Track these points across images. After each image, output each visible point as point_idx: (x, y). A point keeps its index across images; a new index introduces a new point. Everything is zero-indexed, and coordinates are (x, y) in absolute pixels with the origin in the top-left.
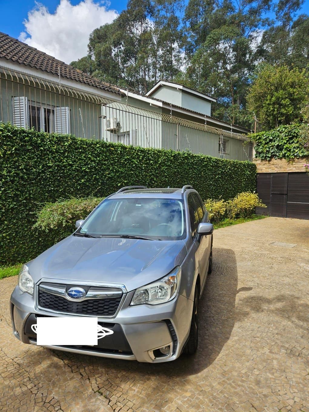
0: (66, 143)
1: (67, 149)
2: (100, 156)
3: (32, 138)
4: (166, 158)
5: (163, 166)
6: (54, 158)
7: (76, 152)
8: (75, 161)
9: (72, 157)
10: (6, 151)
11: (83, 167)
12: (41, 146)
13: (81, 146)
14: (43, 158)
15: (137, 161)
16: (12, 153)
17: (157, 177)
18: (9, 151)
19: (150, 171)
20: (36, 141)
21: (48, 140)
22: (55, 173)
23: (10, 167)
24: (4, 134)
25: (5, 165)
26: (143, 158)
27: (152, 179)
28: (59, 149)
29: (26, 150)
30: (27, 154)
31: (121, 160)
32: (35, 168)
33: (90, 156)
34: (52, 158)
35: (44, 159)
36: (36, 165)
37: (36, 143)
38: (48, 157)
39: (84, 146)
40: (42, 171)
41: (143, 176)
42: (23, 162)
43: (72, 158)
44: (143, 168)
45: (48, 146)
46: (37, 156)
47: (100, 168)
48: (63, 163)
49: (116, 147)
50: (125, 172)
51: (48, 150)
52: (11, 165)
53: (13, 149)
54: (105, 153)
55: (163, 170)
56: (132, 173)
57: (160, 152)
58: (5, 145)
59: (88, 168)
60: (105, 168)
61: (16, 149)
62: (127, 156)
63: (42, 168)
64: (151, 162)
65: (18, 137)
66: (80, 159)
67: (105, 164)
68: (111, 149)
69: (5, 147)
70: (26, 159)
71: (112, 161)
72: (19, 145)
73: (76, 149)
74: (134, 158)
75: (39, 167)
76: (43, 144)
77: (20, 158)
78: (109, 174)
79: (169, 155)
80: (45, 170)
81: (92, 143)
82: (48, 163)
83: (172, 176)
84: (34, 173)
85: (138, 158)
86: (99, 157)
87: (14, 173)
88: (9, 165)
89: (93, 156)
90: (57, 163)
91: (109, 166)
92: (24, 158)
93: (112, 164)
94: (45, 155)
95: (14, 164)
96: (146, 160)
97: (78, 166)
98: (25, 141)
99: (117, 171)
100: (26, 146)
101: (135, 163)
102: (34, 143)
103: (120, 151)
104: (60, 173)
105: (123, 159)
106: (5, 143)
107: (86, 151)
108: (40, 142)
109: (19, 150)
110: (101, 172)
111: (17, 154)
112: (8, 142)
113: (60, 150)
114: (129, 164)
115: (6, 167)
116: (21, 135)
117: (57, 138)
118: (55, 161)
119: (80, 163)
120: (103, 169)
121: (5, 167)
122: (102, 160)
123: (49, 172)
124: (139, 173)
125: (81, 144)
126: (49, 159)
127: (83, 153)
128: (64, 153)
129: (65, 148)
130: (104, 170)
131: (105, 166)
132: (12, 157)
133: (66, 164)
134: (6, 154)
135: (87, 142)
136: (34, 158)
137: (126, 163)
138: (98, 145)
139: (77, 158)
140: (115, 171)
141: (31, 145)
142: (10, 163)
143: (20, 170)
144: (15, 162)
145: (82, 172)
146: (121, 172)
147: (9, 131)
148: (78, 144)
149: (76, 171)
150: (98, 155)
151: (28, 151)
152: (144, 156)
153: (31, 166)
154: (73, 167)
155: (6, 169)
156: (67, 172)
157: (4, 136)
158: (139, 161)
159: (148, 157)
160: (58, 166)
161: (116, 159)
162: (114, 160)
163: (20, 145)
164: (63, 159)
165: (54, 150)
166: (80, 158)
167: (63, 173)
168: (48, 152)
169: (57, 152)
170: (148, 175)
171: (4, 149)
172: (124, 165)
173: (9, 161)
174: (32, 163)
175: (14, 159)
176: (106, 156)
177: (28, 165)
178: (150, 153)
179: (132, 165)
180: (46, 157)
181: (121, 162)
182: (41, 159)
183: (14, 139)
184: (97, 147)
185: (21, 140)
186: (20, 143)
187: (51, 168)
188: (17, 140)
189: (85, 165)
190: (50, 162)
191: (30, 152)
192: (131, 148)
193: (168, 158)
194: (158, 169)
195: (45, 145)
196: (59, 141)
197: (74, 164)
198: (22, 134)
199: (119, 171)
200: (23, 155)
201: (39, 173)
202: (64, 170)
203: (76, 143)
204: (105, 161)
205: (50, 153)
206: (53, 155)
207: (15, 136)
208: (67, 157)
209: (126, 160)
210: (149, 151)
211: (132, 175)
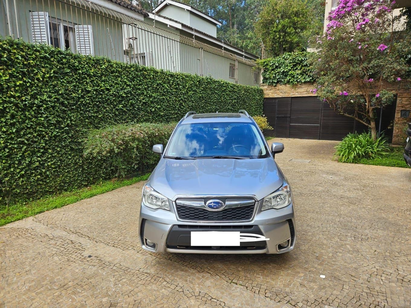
0: (103, 66)
1: (104, 73)
2: (135, 80)
3: (70, 60)
4: (193, 82)
5: (190, 91)
6: (92, 81)
7: (112, 76)
8: (112, 86)
9: (109, 80)
10: (45, 74)
11: (120, 92)
12: (79, 69)
13: (116, 70)
14: (81, 82)
15: (167, 86)
16: (50, 76)
17: (185, 102)
18: (47, 74)
19: (179, 96)
20: (74, 63)
21: (86, 63)
22: (94, 98)
23: (50, 92)
24: (42, 55)
25: (45, 89)
26: (173, 83)
27: (181, 104)
28: (96, 72)
29: (64, 73)
30: (65, 77)
31: (153, 85)
32: (74, 93)
33: (126, 80)
34: (91, 82)
35: (83, 83)
36: (75, 89)
37: (74, 66)
38: (86, 82)
39: (120, 70)
40: (82, 96)
41: (173, 101)
42: (62, 87)
43: (109, 82)
44: (174, 93)
45: (86, 69)
46: (75, 80)
47: (135, 93)
48: (101, 87)
49: (148, 70)
50: (157, 97)
51: (86, 74)
52: (51, 89)
53: (52, 72)
54: (139, 77)
55: (190, 95)
56: (164, 98)
57: (187, 77)
58: (43, 67)
59: (125, 93)
60: (140, 93)
61: (54, 72)
62: (159, 80)
63: (82, 92)
64: (180, 87)
65: (56, 59)
66: (116, 84)
67: (139, 89)
68: (145, 73)
69: (43, 70)
70: (65, 83)
71: (145, 85)
72: (56, 67)
73: (112, 72)
74: (164, 83)
75: (78, 92)
76: (80, 66)
77: (58, 82)
78: (143, 99)
79: (195, 80)
80: (84, 95)
81: (127, 66)
82: (87, 88)
83: (198, 101)
84: (74, 98)
85: (169, 83)
86: (134, 82)
87: (54, 98)
88: (48, 90)
89: (128, 80)
90: (96, 88)
91: (143, 90)
92: (63, 82)
93: (145, 89)
94: (83, 79)
95: (54, 88)
96: (175, 85)
97: (115, 91)
98: (62, 64)
99: (151, 96)
100: (64, 68)
101: (166, 88)
102: (71, 65)
103: (153, 76)
104: (98, 98)
105: (156, 83)
106: (43, 65)
107: (121, 75)
108: (77, 64)
109: (57, 73)
110: (136, 97)
111: (56, 77)
112: (46, 64)
113: (98, 73)
114: (161, 89)
115: (46, 92)
116: (59, 57)
117: (93, 60)
118: (93, 85)
119: (117, 88)
120: (137, 95)
121: (44, 92)
122: (137, 84)
123: (89, 97)
124: (170, 97)
125: (117, 67)
126: (87, 83)
127: (119, 77)
128: (101, 77)
129: (102, 71)
130: (139, 95)
131: (139, 90)
132: (51, 81)
133: (104, 89)
134: (45, 78)
135: (122, 66)
136: (72, 82)
137: (158, 87)
138: (132, 69)
139: (114, 82)
140: (148, 96)
141: (69, 68)
142: (49, 88)
143: (60, 94)
144: (55, 86)
145: (119, 96)
146: (154, 97)
147: (46, 52)
148: (114, 67)
149: (114, 96)
150: (132, 80)
151: (66, 74)
152: (174, 81)
153: (70, 91)
154: (110, 91)
155: (46, 94)
156: (105, 97)
157: (41, 58)
158: (170, 85)
159: (177, 82)
160: (96, 90)
161: (149, 84)
162: (147, 84)
163: (58, 67)
164: (101, 83)
165: (92, 74)
166: (116, 82)
167: (102, 98)
168: (86, 76)
169: (94, 76)
170: (177, 100)
171: (42, 72)
172: (156, 90)
173: (48, 85)
174: (71, 87)
175: (53, 83)
176: (140, 81)
177: (67, 90)
178: (179, 78)
179: (164, 90)
180: (85, 81)
181: (153, 87)
182: (79, 83)
183: (52, 61)
184: (132, 71)
185: (58, 62)
186: (58, 66)
187: (89, 93)
188: (55, 62)
189: (122, 89)
190: (89, 86)
191: (68, 75)
192: (162, 73)
193: (194, 83)
194: (185, 94)
195: (82, 68)
196: (96, 63)
197: (111, 89)
198: (59, 55)
199: (152, 96)
200: (62, 79)
201: (79, 98)
202: (102, 95)
203: (112, 66)
204: (139, 85)
205: (87, 76)
206: (90, 79)
207: (52, 57)
208: (104, 81)
209: (158, 85)
210: (178, 76)
211: (163, 100)
